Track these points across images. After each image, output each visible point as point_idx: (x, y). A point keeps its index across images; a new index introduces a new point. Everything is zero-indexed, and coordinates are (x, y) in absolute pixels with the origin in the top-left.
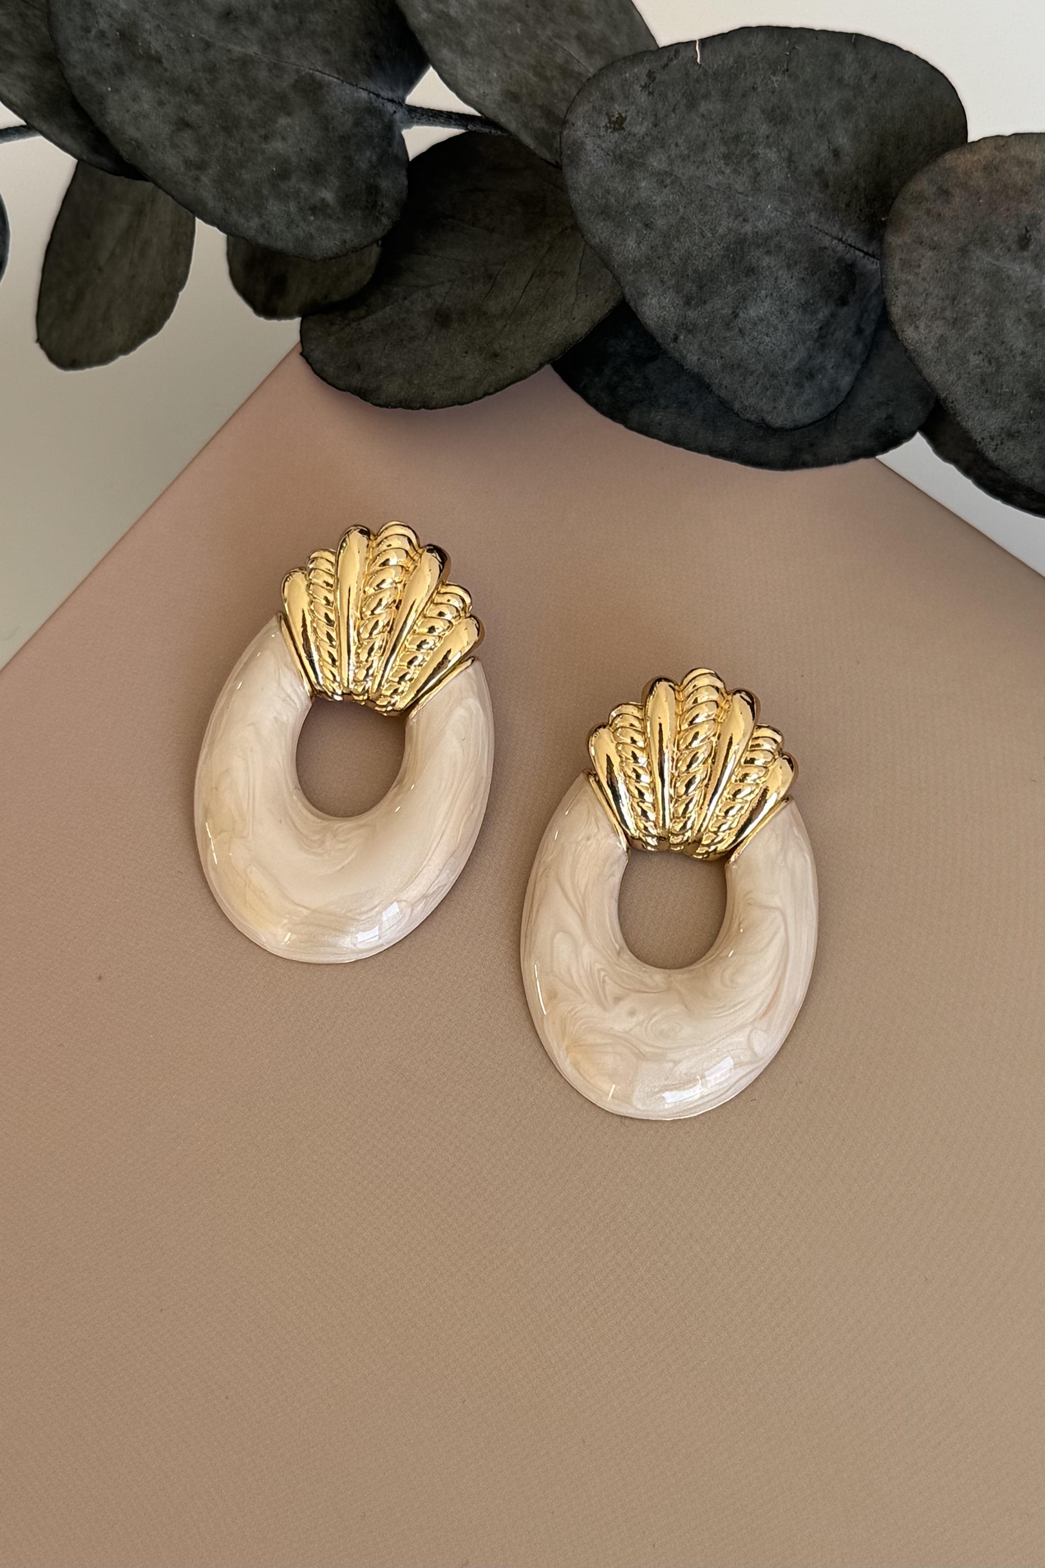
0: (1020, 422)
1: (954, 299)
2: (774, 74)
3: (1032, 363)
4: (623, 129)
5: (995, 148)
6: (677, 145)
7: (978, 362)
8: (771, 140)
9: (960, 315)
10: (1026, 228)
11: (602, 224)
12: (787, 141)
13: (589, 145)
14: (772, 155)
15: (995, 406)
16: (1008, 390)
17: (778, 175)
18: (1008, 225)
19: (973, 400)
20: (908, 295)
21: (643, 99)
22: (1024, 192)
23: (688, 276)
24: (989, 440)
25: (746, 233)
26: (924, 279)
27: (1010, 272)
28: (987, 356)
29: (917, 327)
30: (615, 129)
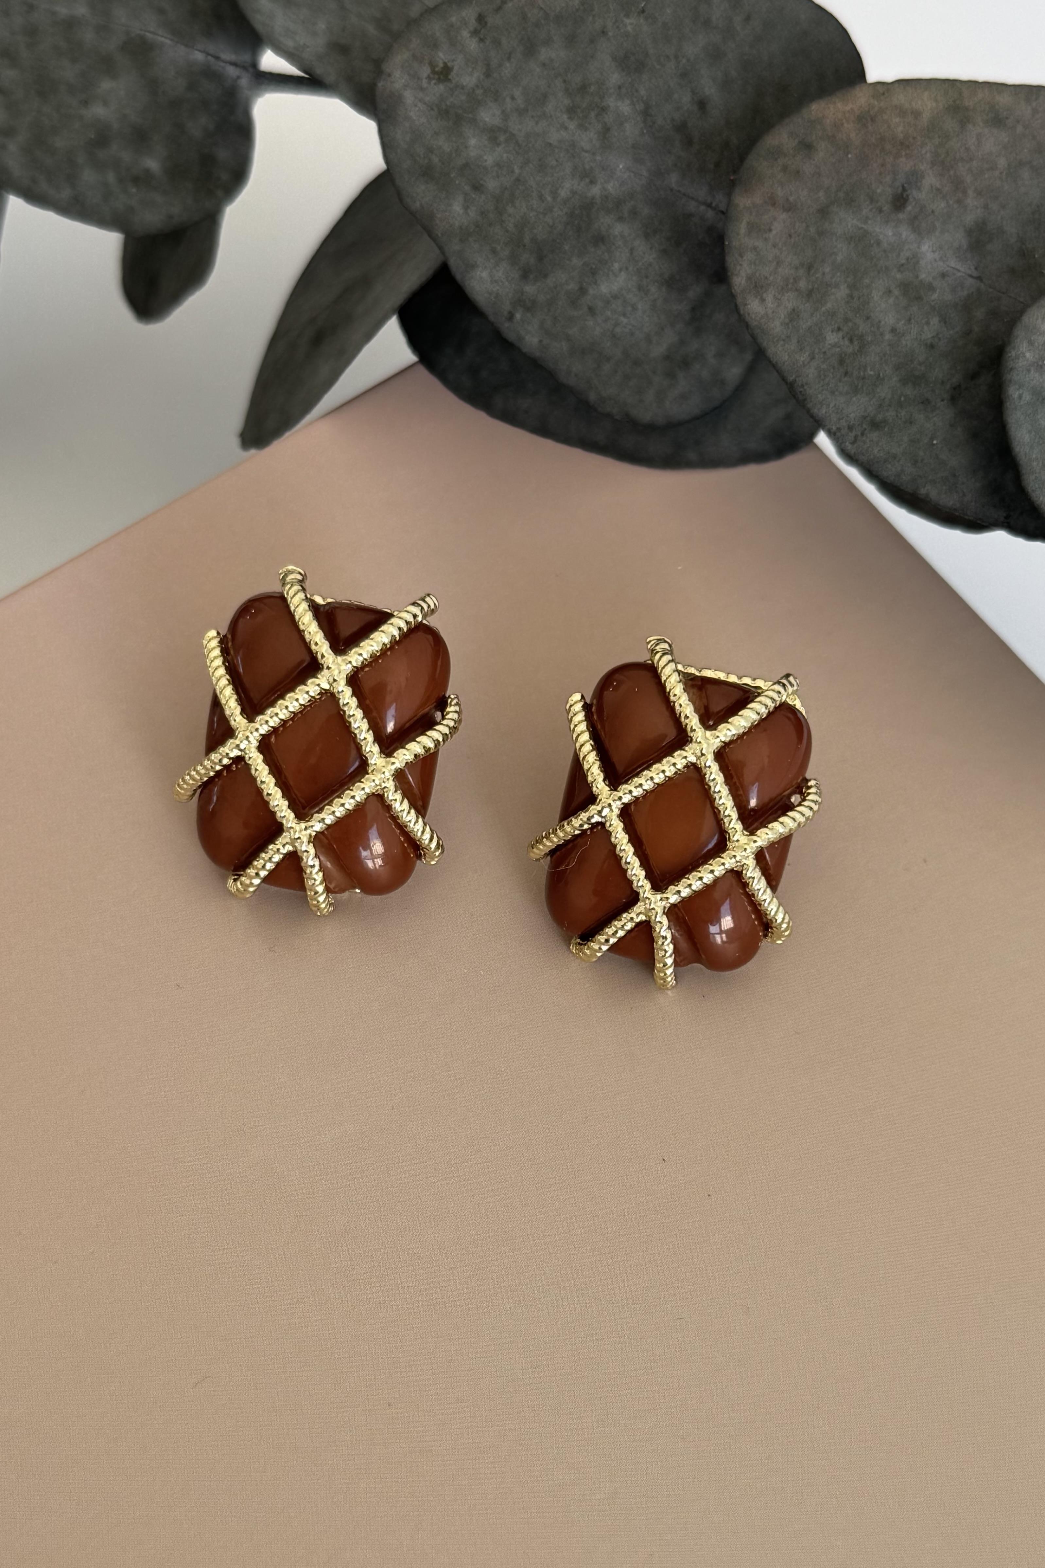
0: (888, 410)
1: (810, 267)
2: (627, 16)
3: (904, 342)
4: (449, 80)
5: (873, 97)
6: (513, 98)
7: (836, 340)
8: (624, 90)
9: (816, 286)
10: (903, 187)
11: (423, 187)
12: (643, 92)
13: (409, 97)
14: (625, 107)
15: (856, 390)
16: (872, 373)
17: (631, 130)
18: (881, 183)
19: (828, 384)
20: (755, 264)
21: (472, 45)
22: (904, 145)
23: (524, 246)
24: (846, 429)
25: (593, 198)
26: (774, 246)
27: (881, 237)
28: (847, 333)
29: (763, 300)
30: (439, 81)
